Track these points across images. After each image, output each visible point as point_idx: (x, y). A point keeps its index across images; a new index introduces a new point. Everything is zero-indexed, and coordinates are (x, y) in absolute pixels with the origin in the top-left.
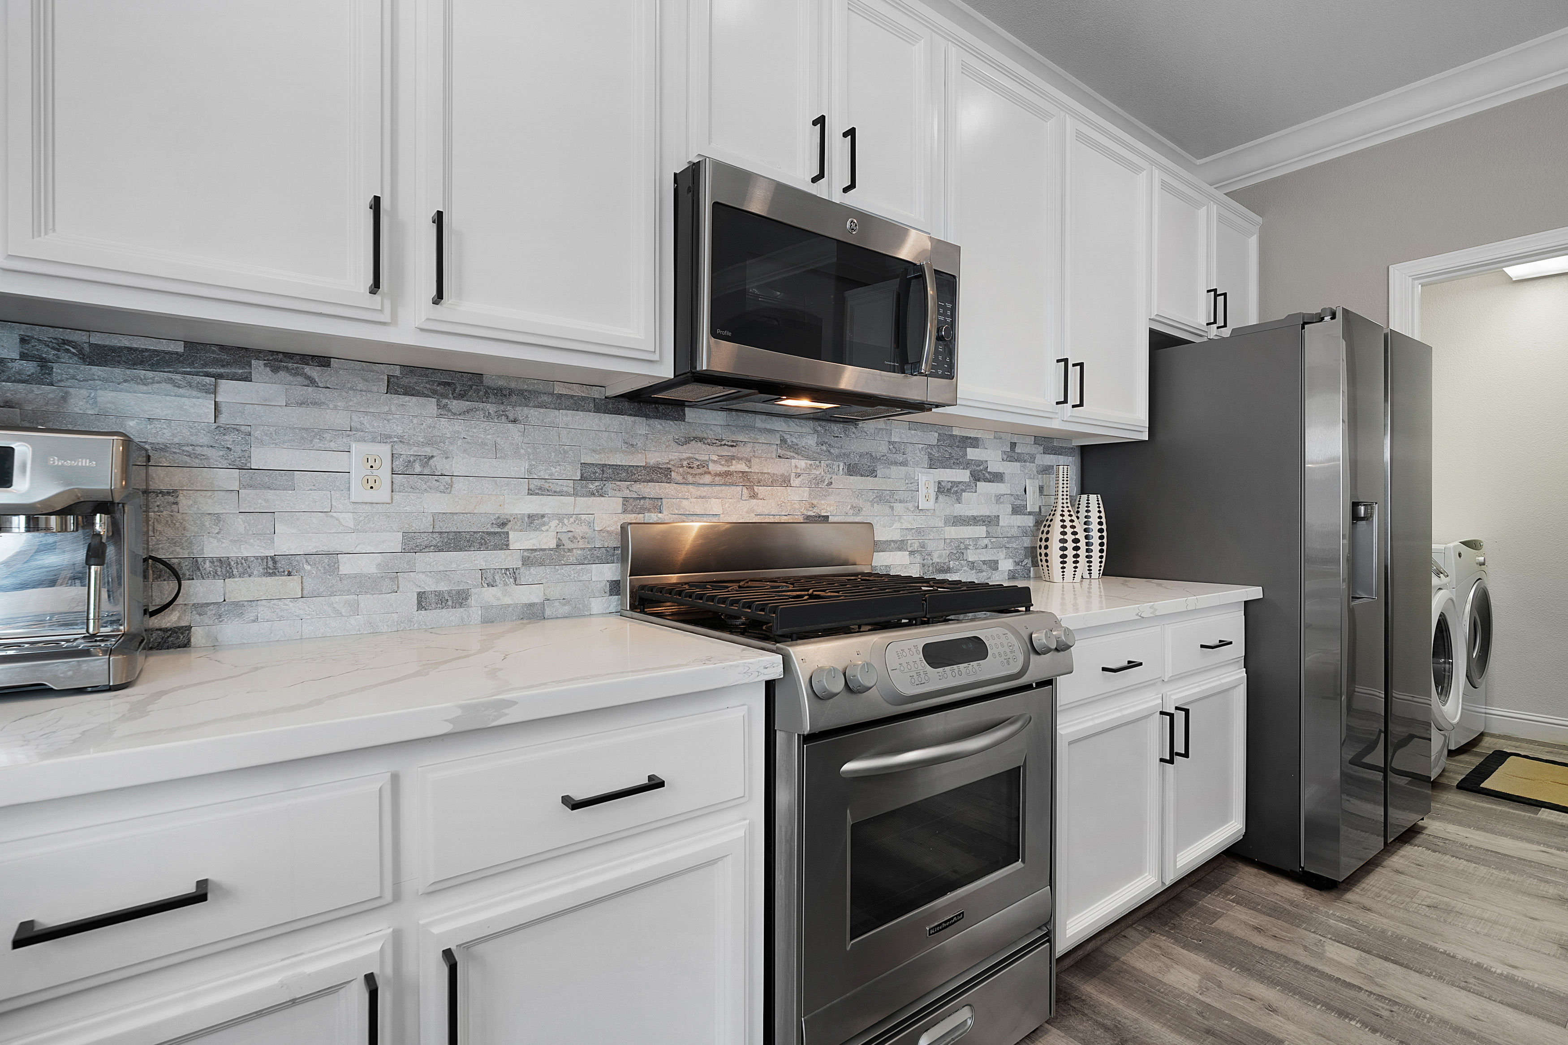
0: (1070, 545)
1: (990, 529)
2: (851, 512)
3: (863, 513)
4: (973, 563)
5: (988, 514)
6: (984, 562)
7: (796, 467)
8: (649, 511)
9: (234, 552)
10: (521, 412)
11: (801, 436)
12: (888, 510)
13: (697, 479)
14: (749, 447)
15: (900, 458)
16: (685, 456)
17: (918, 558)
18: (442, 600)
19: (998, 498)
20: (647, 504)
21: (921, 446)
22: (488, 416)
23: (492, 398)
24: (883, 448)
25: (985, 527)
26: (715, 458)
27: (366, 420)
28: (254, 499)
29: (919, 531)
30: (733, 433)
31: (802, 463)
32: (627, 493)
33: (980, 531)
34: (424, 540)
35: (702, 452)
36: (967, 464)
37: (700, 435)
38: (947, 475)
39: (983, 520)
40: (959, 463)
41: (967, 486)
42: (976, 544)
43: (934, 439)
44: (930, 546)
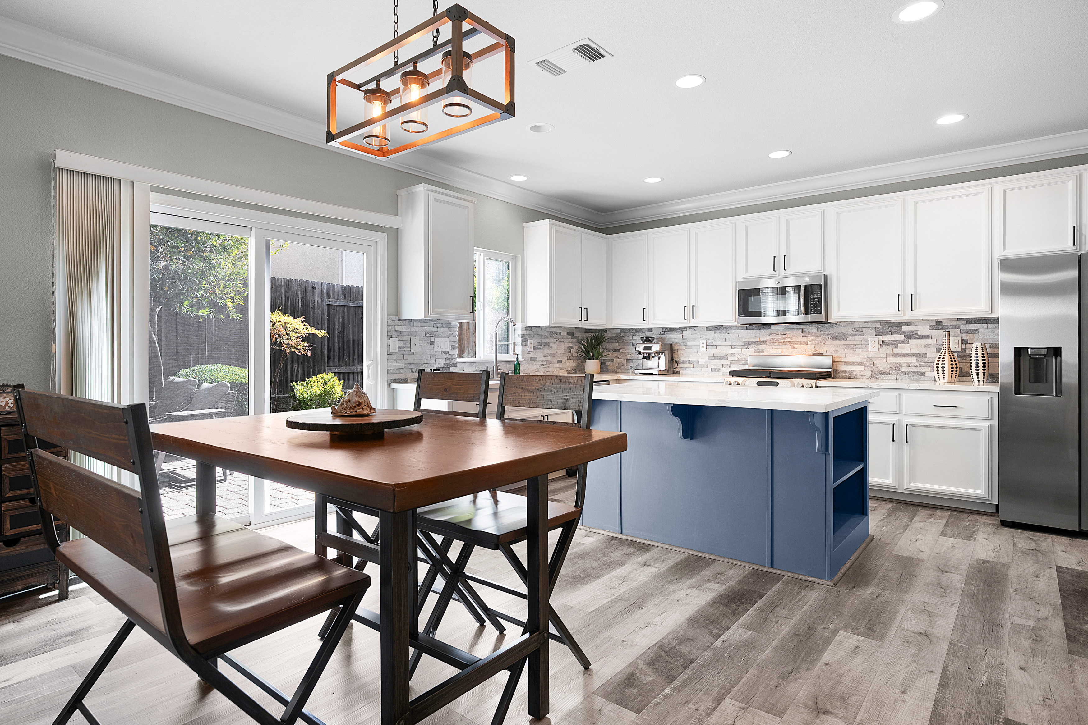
1: (919, 359)
2: (834, 352)
3: (839, 352)
4: (905, 372)
5: (918, 352)
6: (914, 372)
7: (809, 339)
8: (761, 352)
9: (685, 359)
10: (730, 332)
11: (811, 329)
12: (852, 351)
13: (774, 344)
14: (792, 334)
15: (859, 333)
16: (771, 338)
17: (870, 369)
18: (715, 370)
19: (926, 346)
20: (760, 350)
21: (871, 328)
22: (723, 333)
23: (724, 329)
24: (850, 330)
25: (915, 358)
26: (780, 338)
27: (703, 336)
28: (687, 351)
29: (870, 359)
30: (785, 331)
31: (813, 338)
32: (754, 348)
34: (711, 358)
35: (776, 337)
36: (903, 333)
37: (775, 332)
38: (888, 338)
39: (914, 355)
40: (897, 333)
41: (902, 342)
42: (909, 365)
43: (878, 325)
44: (878, 365)
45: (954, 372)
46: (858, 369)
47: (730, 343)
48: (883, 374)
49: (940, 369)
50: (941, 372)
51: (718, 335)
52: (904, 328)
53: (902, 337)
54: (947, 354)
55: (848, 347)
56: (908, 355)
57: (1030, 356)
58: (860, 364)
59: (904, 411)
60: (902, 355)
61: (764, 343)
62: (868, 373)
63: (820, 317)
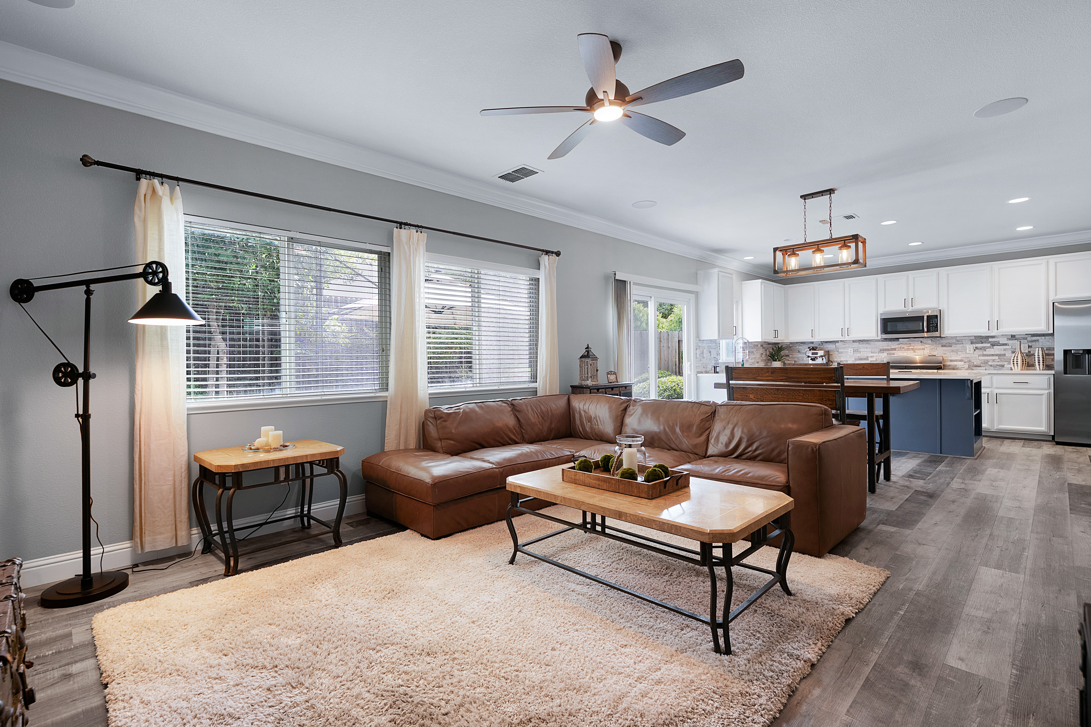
0: (1015, 361)
1: (1000, 357)
3: (946, 354)
4: (991, 365)
5: (1000, 353)
6: (997, 365)
7: (926, 347)
8: (892, 355)
11: (927, 341)
12: (955, 353)
13: (901, 350)
14: (913, 344)
15: (960, 343)
16: (899, 346)
17: (967, 363)
19: (1005, 350)
21: (968, 340)
22: (868, 344)
23: (866, 341)
24: (955, 341)
26: (905, 346)
27: (851, 346)
29: (968, 358)
30: (909, 342)
31: (928, 346)
32: (888, 353)
33: (997, 358)
35: (903, 346)
36: (989, 342)
37: (902, 343)
38: (979, 345)
39: (997, 355)
40: (985, 342)
41: (989, 347)
42: (994, 361)
43: (973, 338)
44: (973, 361)
45: (1024, 364)
46: (959, 364)
47: (870, 350)
48: (976, 366)
49: (1015, 363)
50: (1015, 364)
51: (862, 345)
52: (990, 340)
53: (989, 345)
54: (1019, 354)
55: (953, 351)
56: (993, 355)
57: (1073, 354)
58: (961, 361)
59: (995, 386)
60: (989, 355)
61: (895, 349)
62: (966, 366)
63: (937, 334)
